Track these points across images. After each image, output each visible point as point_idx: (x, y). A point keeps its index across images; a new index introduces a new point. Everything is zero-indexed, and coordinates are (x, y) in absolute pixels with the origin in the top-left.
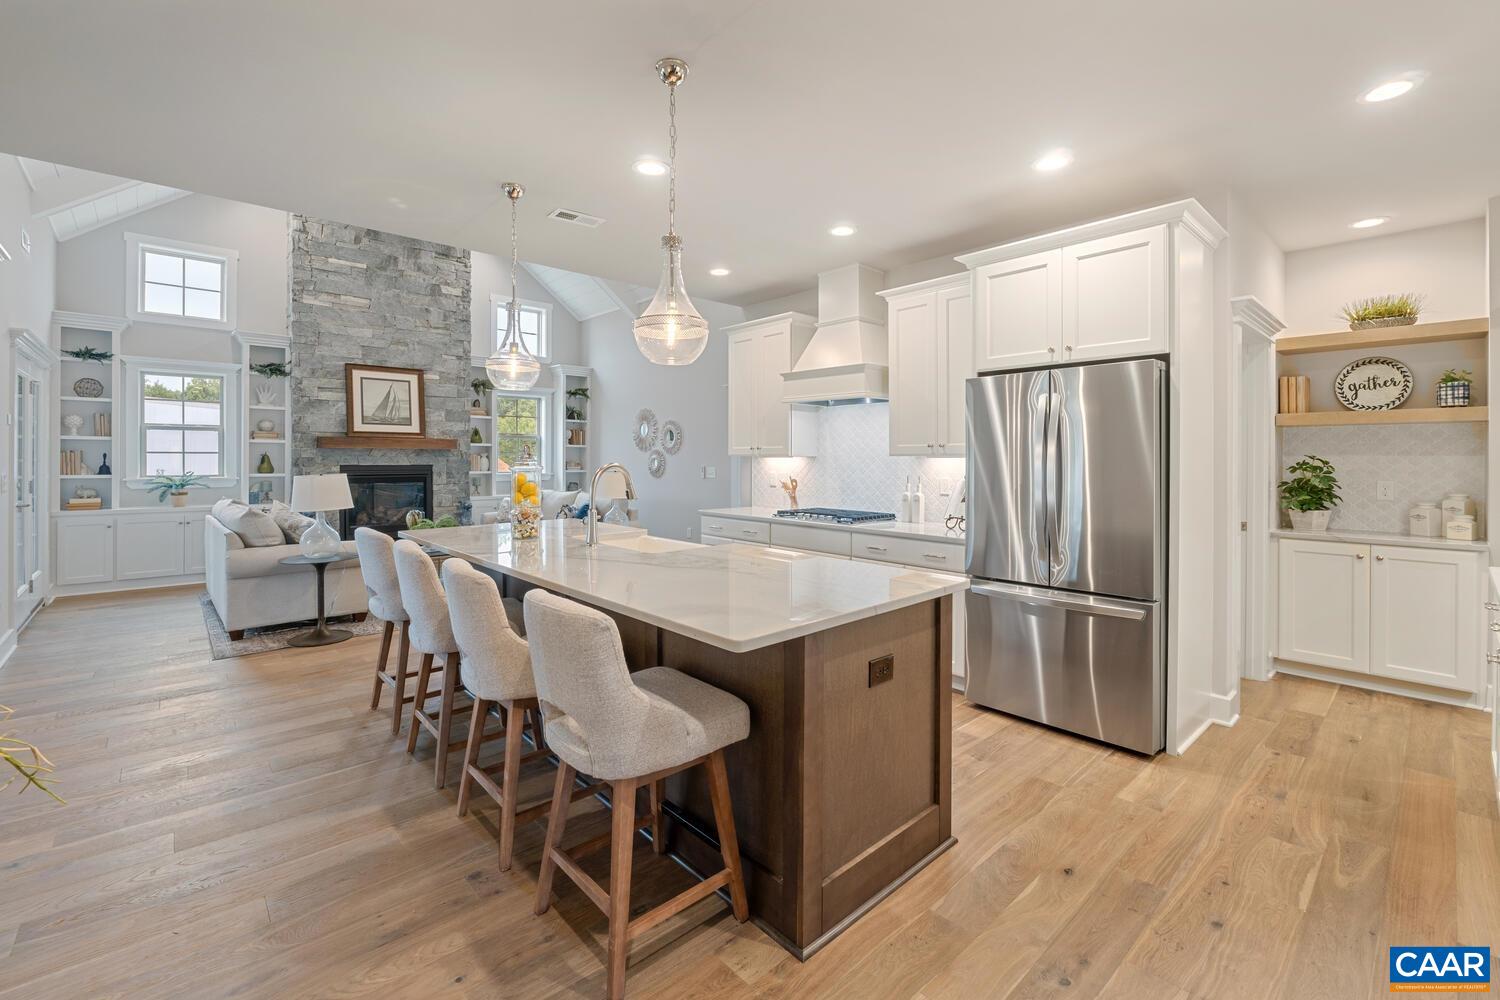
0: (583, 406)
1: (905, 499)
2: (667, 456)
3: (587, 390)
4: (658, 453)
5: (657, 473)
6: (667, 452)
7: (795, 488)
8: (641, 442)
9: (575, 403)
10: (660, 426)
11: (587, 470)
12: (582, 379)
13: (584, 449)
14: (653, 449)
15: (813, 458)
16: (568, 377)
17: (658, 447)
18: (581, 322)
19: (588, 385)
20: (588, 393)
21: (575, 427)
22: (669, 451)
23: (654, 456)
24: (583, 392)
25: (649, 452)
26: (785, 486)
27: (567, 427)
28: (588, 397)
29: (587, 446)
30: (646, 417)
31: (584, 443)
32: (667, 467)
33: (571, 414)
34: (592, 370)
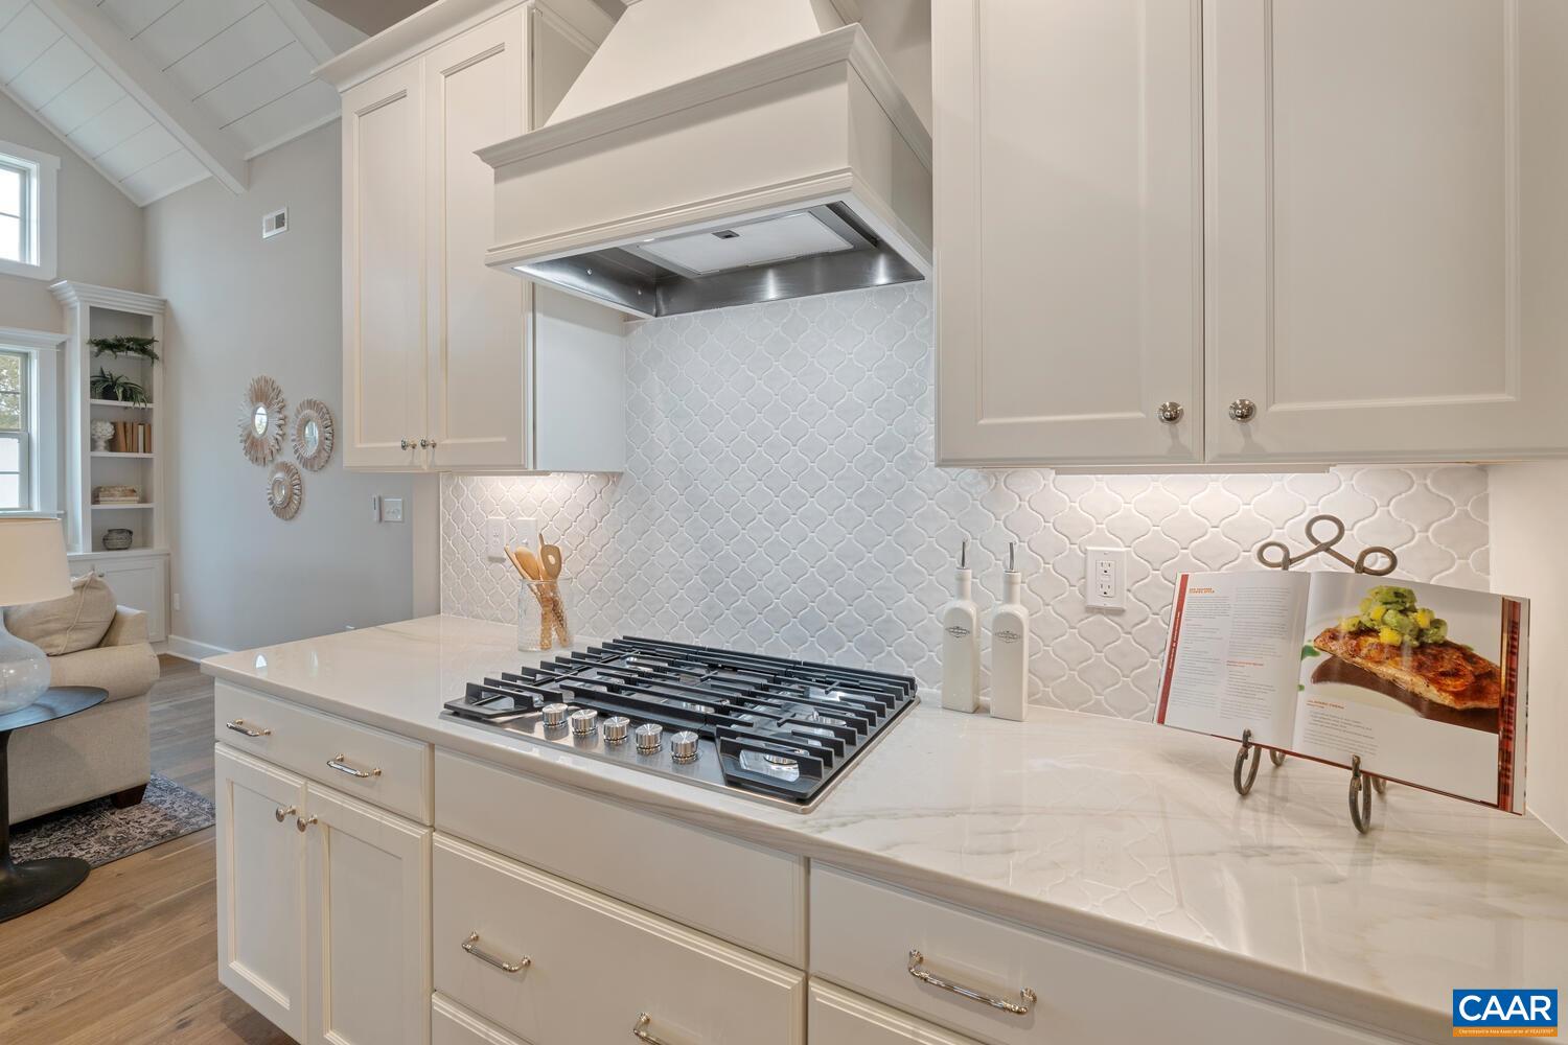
0: (146, 376)
1: (959, 629)
2: (305, 473)
3: (151, 341)
4: (286, 468)
5: (286, 509)
6: (305, 465)
7: (553, 573)
8: (254, 447)
9: (120, 366)
10: (290, 411)
11: (155, 505)
12: (145, 321)
13: (150, 460)
14: (279, 459)
15: (613, 477)
16: (96, 313)
17: (288, 456)
18: (144, 209)
19: (156, 331)
20: (156, 349)
21: (120, 418)
22: (308, 463)
23: (279, 475)
24: (143, 347)
25: (270, 467)
26: (523, 562)
27: (94, 418)
28: (153, 356)
29: (155, 455)
30: (264, 394)
31: (147, 448)
32: (307, 498)
33: (104, 387)
34: (165, 302)
